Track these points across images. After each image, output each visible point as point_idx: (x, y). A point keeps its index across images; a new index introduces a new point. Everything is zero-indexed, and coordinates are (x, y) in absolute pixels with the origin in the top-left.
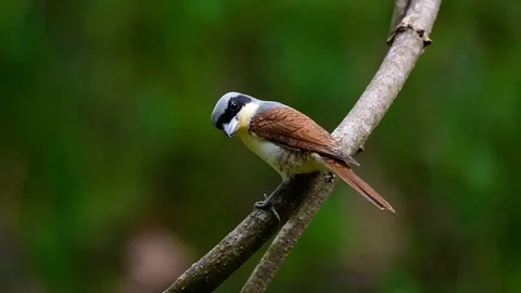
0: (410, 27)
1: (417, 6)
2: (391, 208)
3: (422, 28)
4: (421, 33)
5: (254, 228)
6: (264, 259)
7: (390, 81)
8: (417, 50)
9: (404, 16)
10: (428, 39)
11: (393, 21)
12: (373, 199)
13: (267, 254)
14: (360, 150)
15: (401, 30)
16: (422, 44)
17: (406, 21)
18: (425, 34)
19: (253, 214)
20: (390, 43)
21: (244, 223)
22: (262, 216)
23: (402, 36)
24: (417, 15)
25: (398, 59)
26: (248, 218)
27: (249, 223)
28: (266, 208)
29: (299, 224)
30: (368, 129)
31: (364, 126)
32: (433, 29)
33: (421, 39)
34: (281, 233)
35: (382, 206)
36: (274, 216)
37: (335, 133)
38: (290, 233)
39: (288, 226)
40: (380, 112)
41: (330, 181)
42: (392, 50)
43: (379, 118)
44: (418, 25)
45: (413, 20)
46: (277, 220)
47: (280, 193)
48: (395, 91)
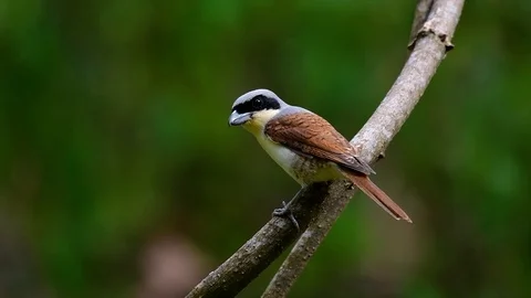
0: (431, 31)
1: (439, 10)
2: (407, 218)
3: (444, 33)
4: (443, 38)
5: (273, 236)
6: (283, 268)
7: (410, 86)
8: (439, 55)
9: (425, 20)
10: (450, 44)
11: (415, 25)
12: (389, 208)
13: (286, 263)
14: (381, 157)
15: (423, 35)
16: (444, 49)
17: (427, 26)
18: (447, 39)
19: (272, 221)
20: (412, 48)
21: (262, 231)
22: (281, 224)
23: (423, 41)
24: (439, 20)
25: (419, 64)
26: (267, 226)
27: (267, 230)
28: (285, 216)
29: (319, 232)
30: (389, 135)
31: (385, 132)
32: (455, 34)
33: (443, 44)
34: (300, 241)
35: (398, 216)
36: (293, 223)
37: (356, 140)
38: (310, 242)
39: (307, 234)
40: (401, 118)
41: (350, 188)
42: (413, 55)
43: (400, 124)
44: (440, 30)
45: (434, 24)
46: (295, 227)
47: (299, 200)
48: (416, 98)
